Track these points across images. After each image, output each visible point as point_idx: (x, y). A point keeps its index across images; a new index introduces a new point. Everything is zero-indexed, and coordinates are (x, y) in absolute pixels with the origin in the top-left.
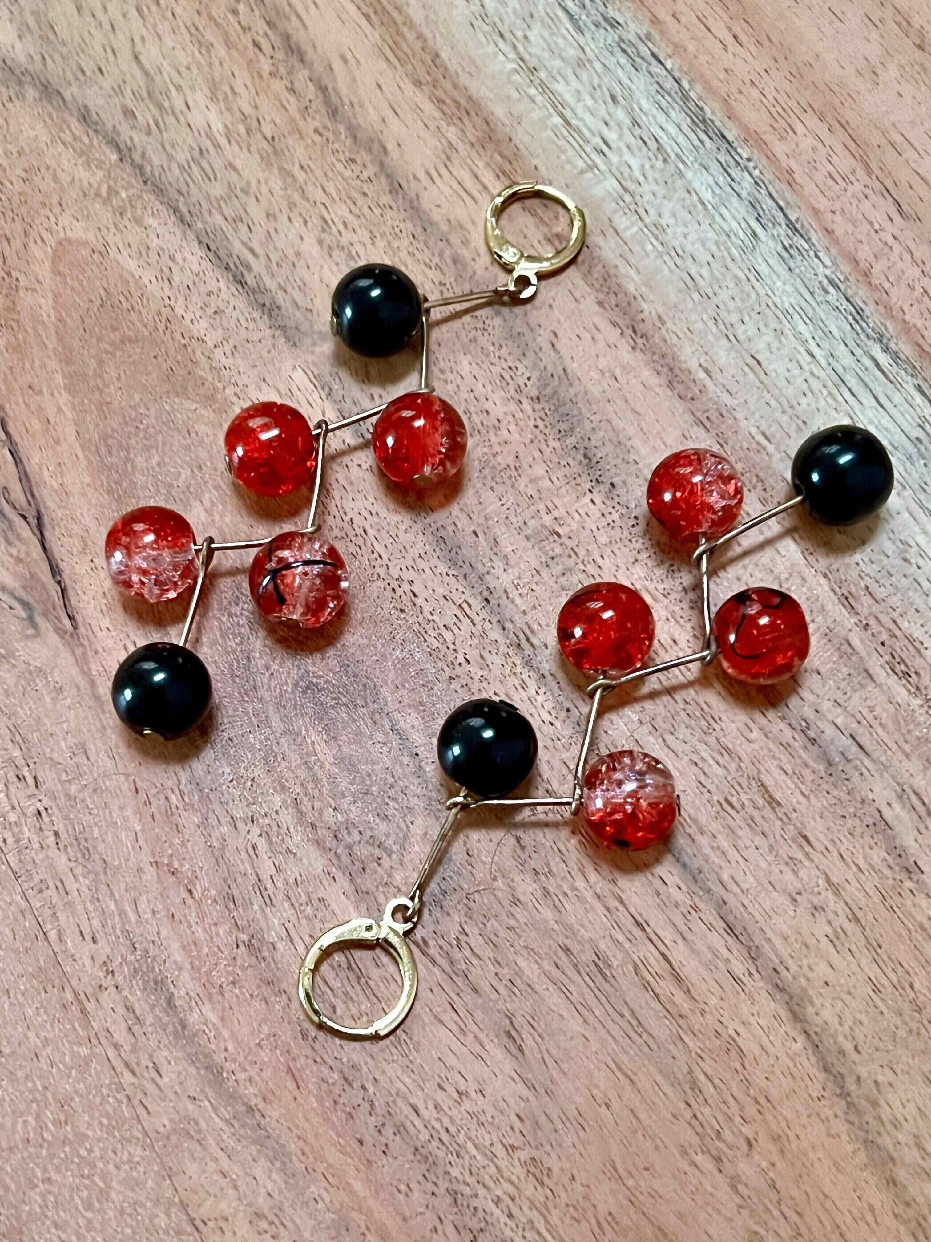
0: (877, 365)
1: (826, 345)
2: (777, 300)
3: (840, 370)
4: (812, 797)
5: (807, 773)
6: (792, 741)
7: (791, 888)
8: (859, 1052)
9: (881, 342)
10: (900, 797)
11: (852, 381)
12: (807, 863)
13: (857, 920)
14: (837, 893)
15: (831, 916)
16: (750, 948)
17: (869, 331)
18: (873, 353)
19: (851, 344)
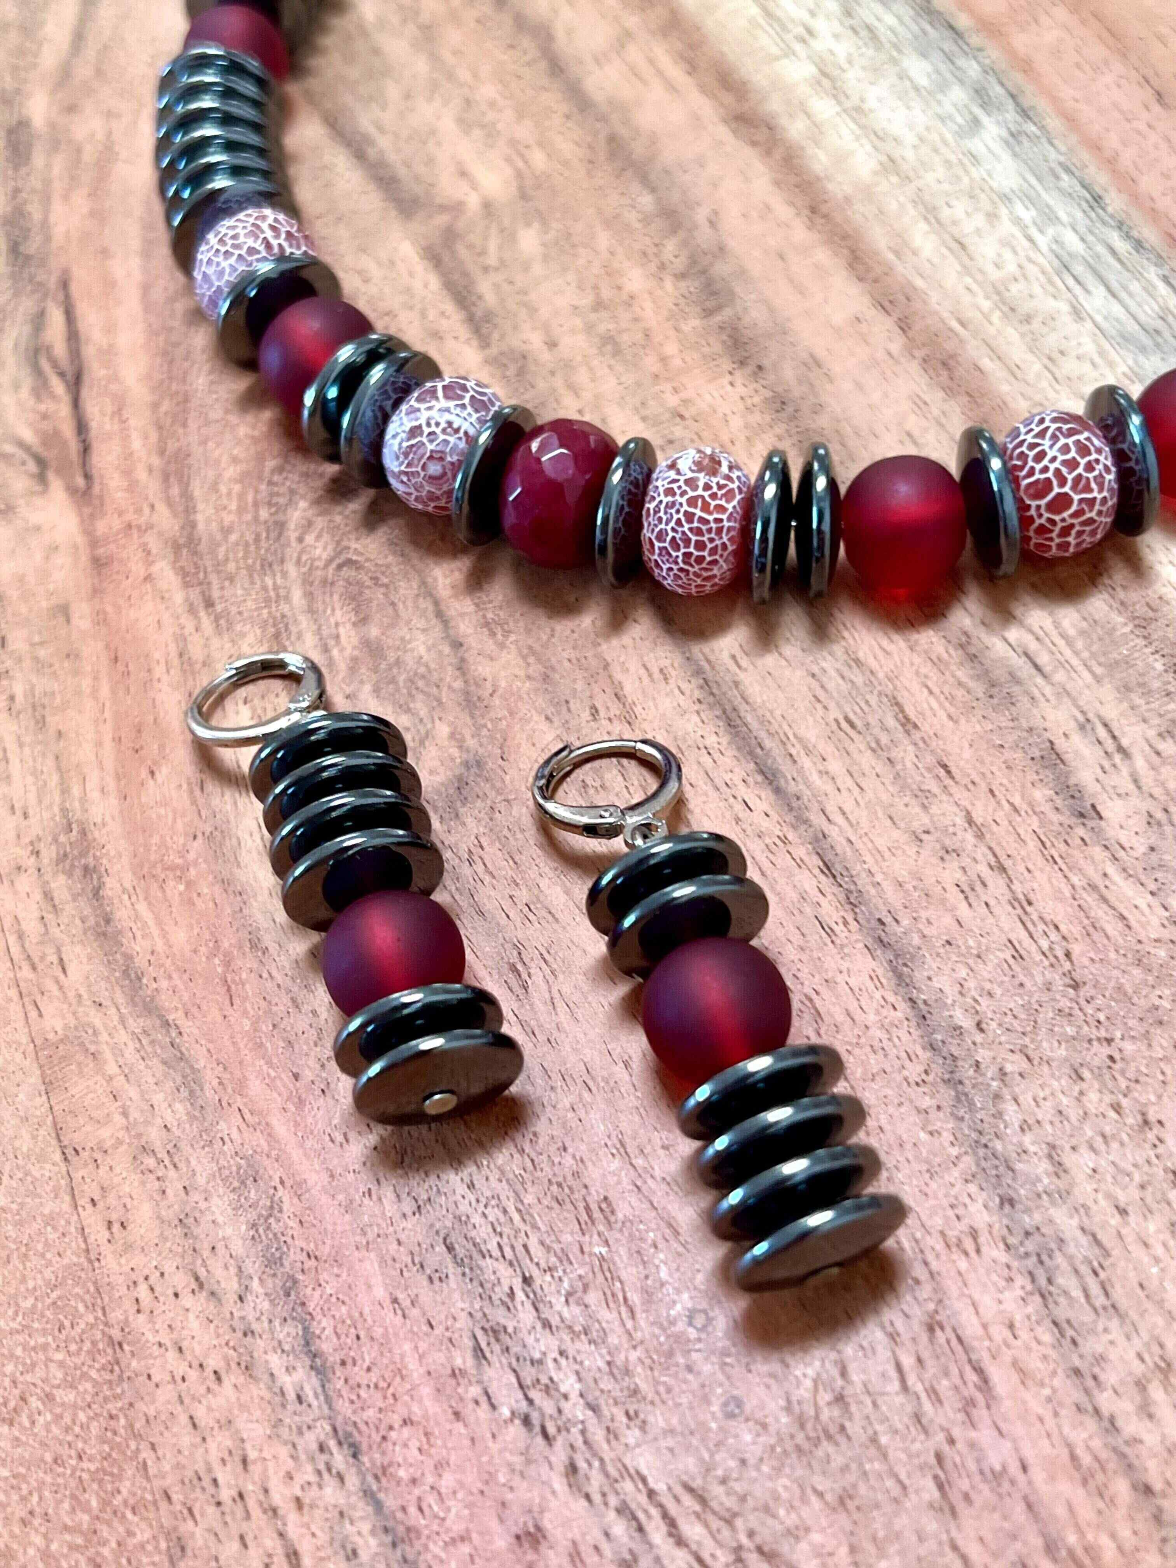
0: (1113, 252)
1: (1051, 231)
2: (994, 185)
3: (1066, 258)
4: (963, 721)
5: (960, 693)
6: (945, 656)
7: (915, 825)
8: (982, 1030)
9: (1120, 228)
10: (1082, 727)
11: (1079, 269)
12: (944, 797)
13: (1003, 869)
14: (980, 836)
15: (966, 861)
16: (850, 892)
17: (1107, 218)
18: (1110, 241)
19: (1082, 230)
